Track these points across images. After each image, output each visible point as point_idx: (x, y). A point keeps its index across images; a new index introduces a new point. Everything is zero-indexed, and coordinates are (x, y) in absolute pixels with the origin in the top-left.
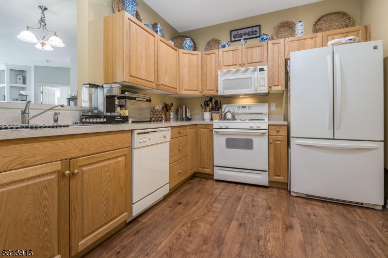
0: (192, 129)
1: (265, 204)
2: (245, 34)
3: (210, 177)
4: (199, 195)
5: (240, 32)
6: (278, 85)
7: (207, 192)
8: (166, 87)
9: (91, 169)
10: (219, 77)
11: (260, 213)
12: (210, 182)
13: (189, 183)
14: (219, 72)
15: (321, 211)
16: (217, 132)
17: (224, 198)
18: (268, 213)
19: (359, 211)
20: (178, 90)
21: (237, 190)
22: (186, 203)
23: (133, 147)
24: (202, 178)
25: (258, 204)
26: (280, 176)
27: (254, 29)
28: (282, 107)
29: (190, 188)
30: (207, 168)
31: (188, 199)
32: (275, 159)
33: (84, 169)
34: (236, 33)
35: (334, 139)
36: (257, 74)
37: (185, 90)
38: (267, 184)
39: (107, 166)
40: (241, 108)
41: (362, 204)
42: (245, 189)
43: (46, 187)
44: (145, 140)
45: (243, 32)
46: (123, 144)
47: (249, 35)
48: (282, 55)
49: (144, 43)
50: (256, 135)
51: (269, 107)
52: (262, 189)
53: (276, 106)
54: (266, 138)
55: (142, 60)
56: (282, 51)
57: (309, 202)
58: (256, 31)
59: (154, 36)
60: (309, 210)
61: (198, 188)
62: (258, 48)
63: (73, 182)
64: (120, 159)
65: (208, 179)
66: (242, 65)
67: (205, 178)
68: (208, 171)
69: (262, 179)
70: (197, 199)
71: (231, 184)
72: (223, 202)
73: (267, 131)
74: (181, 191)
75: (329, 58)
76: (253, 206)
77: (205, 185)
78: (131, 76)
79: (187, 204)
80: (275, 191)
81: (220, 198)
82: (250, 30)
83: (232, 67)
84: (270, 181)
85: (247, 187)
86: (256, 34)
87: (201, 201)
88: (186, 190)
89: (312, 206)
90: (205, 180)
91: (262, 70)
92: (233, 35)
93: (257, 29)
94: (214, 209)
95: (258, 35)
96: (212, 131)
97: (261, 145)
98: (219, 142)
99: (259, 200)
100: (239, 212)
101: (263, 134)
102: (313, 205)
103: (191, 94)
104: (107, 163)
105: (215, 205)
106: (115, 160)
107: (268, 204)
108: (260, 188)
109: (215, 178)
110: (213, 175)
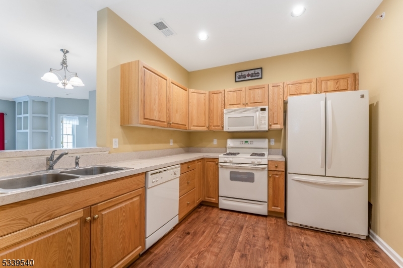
0: (200, 163)
1: (264, 235)
2: (248, 75)
3: (215, 205)
4: (205, 224)
5: (244, 73)
6: (277, 124)
7: (212, 221)
8: (177, 125)
9: (109, 212)
10: (224, 115)
11: (259, 243)
12: (215, 210)
13: (197, 212)
14: (225, 111)
15: (313, 240)
16: (222, 166)
17: (228, 228)
18: (267, 243)
19: (346, 241)
20: (187, 126)
21: (240, 219)
22: (193, 233)
23: (146, 187)
24: (208, 206)
25: (258, 235)
26: (278, 207)
27: (257, 71)
28: (280, 142)
29: (197, 217)
30: (213, 198)
31: (195, 228)
32: (274, 191)
33: (103, 213)
34: (240, 74)
35: (325, 176)
36: (258, 114)
37: (193, 126)
38: (266, 214)
39: (124, 207)
40: (244, 142)
41: (349, 234)
42: (247, 218)
43: (70, 234)
44: (157, 179)
45: (246, 73)
46: (138, 185)
47: (252, 77)
48: (282, 96)
49: (157, 87)
50: (256, 170)
51: (269, 142)
52: (261, 219)
53: (275, 142)
54: (266, 173)
55: (155, 103)
56: (282, 93)
57: (303, 231)
58: (258, 73)
59: (166, 80)
60: (303, 241)
61: (205, 217)
62: (259, 91)
63: (94, 226)
64: (135, 199)
65: (215, 207)
66: (245, 105)
67: (210, 206)
68: (213, 200)
69: (263, 209)
70: (204, 228)
71: (234, 213)
72: (227, 232)
73: (266, 166)
74: (189, 220)
75: (323, 103)
76: (254, 236)
77: (211, 213)
78: (145, 119)
79: (195, 234)
80: (273, 221)
81: (224, 227)
82: (253, 72)
83: (236, 106)
84: (269, 211)
85: (248, 216)
86: (258, 76)
87: (207, 231)
88: (193, 220)
89: (305, 236)
90: (211, 208)
91: (263, 110)
92: (237, 75)
93: (259, 71)
94: (219, 240)
95: (260, 77)
96: (217, 164)
97: (262, 178)
98: (224, 175)
99: (259, 229)
100: (241, 243)
101: (263, 169)
102: (306, 234)
103: (199, 129)
104: (123, 205)
105: (219, 235)
106: (131, 201)
107: (267, 234)
108: (260, 217)
109: (220, 207)
110: (218, 204)
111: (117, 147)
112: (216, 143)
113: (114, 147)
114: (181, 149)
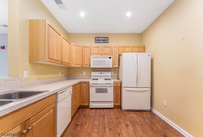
0: (79, 85)
1: (115, 117)
2: (102, 40)
4: (85, 118)
5: (100, 39)
6: (116, 65)
7: (88, 115)
8: (65, 63)
9: (37, 123)
10: (91, 59)
11: (115, 122)
12: (88, 110)
13: (78, 112)
14: (91, 57)
15: (134, 115)
16: (91, 86)
17: (97, 117)
18: (118, 121)
19: (144, 113)
20: (70, 64)
21: (101, 112)
22: (81, 124)
23: (57, 102)
24: (83, 108)
25: (113, 118)
26: (117, 103)
27: (106, 39)
28: (116, 73)
29: (79, 115)
30: (86, 103)
31: (81, 121)
32: (116, 96)
33: (33, 124)
34: (98, 39)
35: (137, 87)
36: (108, 59)
37: (74, 64)
39: (45, 118)
40: (100, 73)
41: (144, 110)
42: (105, 111)
44: (63, 96)
45: (101, 39)
46: (53, 101)
47: (103, 41)
48: (118, 52)
49: (56, 39)
50: (109, 87)
51: (112, 73)
52: (111, 110)
53: (114, 73)
54: (112, 88)
55: (55, 49)
56: (118, 51)
57: (129, 112)
58: (106, 40)
59: (60, 35)
60: (131, 116)
61: (83, 115)
62: (108, 48)
64: (51, 111)
65: (87, 108)
66: (101, 55)
67: (84, 108)
68: (86, 104)
69: (111, 105)
70: (85, 120)
71: (98, 109)
72: (98, 120)
73: (113, 85)
74: (75, 118)
75: (136, 57)
76: (111, 119)
77: (86, 112)
78: (49, 58)
79: (82, 124)
80: (116, 110)
81: (96, 117)
82: (104, 39)
83: (97, 55)
84: (114, 106)
85: (105, 110)
86: (106, 41)
87: (88, 121)
88: (77, 117)
89: (131, 114)
90: (85, 109)
91: (110, 58)
92: (96, 39)
93: (107, 39)
94: (96, 125)
95: (107, 42)
96: (89, 85)
97: (111, 91)
98: (92, 90)
99: (112, 115)
100: (107, 123)
101: (112, 86)
102: (130, 113)
103: (77, 66)
104: (45, 116)
105: (95, 122)
106: (49, 113)
107: (116, 117)
108: (110, 109)
110: (89, 106)
111: (27, 77)
112: (85, 74)
113: (25, 77)
114: (65, 77)
